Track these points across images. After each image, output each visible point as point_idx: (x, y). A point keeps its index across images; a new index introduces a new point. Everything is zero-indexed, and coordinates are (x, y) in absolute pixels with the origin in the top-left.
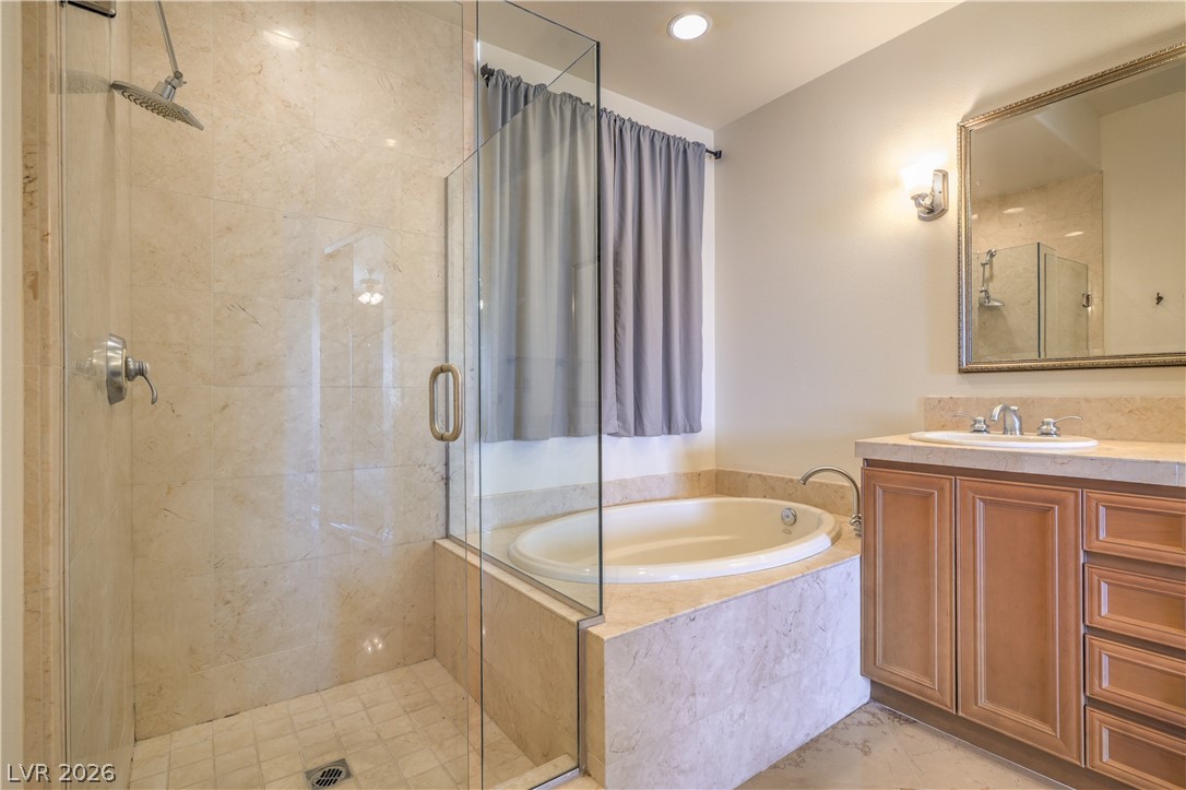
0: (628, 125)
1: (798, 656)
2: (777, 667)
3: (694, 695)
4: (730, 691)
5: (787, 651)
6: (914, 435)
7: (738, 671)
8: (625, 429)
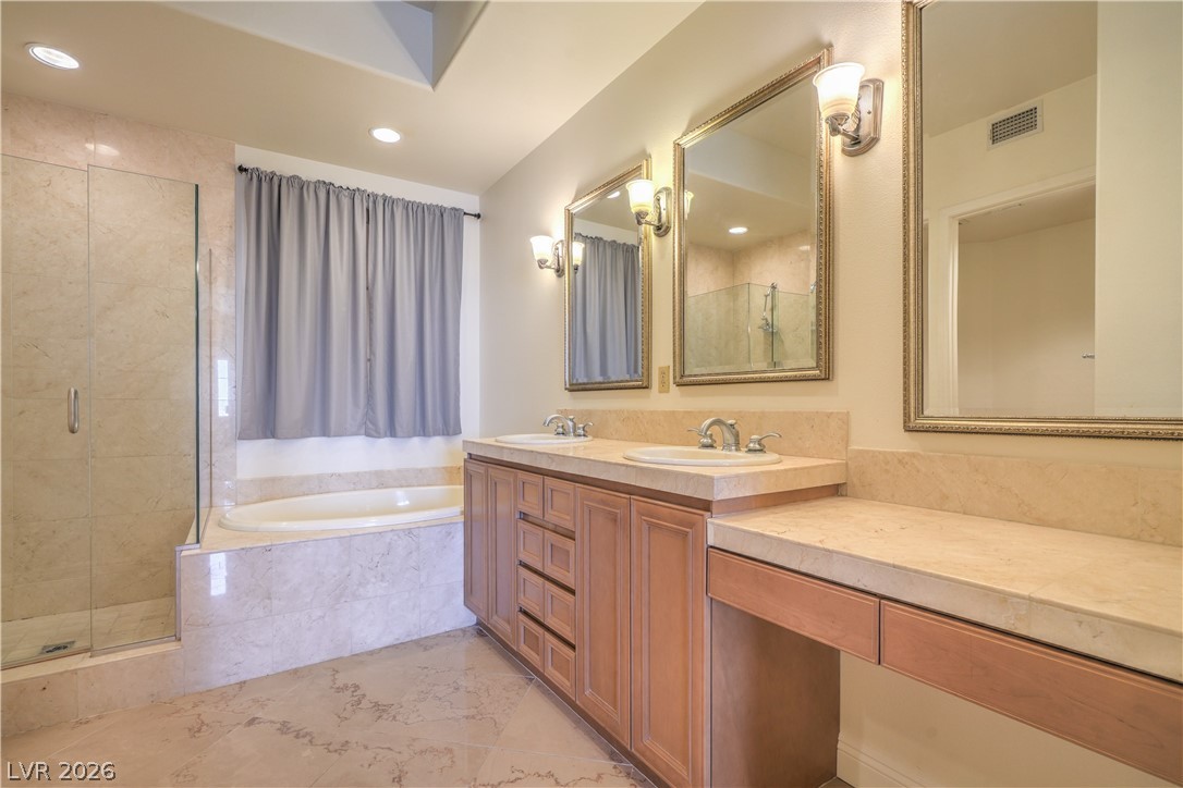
0: (380, 201)
1: (386, 584)
2: (361, 589)
3: (269, 598)
4: (308, 600)
5: (373, 580)
6: (499, 438)
7: (317, 588)
8: (376, 431)
